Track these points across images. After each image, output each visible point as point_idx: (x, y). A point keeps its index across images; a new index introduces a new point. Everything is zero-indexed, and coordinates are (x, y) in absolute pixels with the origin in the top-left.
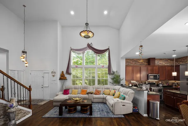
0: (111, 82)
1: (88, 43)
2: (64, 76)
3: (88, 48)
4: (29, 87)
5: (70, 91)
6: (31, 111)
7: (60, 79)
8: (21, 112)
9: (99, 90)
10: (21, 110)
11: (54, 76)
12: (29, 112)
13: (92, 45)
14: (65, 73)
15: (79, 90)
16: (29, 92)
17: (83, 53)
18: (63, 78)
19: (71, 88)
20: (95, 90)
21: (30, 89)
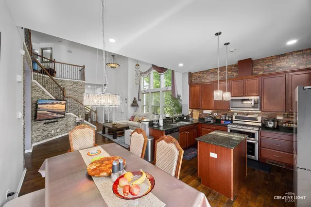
3: (153, 69)
4: (95, 111)
5: (135, 118)
6: (96, 127)
11: (126, 102)
16: (95, 113)
17: (149, 75)
18: (135, 104)
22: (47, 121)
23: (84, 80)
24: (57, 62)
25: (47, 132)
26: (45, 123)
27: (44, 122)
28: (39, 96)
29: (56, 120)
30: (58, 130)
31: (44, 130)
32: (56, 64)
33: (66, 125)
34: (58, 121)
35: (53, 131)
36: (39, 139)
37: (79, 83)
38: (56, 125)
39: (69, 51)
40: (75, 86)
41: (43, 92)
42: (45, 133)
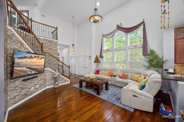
0: (145, 66)
1: (117, 25)
2: (98, 59)
3: (118, 30)
4: (68, 66)
5: (100, 72)
6: (69, 80)
7: (95, 62)
8: (63, 79)
9: (127, 74)
10: (63, 78)
11: (90, 59)
12: (68, 81)
13: (122, 25)
14: (99, 56)
15: (108, 71)
16: (69, 68)
17: (113, 36)
18: (97, 61)
19: (101, 69)
20: (122, 73)
21: (69, 67)
22: (26, 78)
23: (57, 39)
24: (34, 21)
25: (26, 90)
26: (24, 80)
27: (23, 78)
28: (17, 48)
29: (35, 76)
30: (38, 86)
31: (22, 89)
32: (33, 22)
33: (45, 80)
34: (37, 77)
35: (32, 87)
36: (16, 100)
37: (53, 42)
38: (35, 81)
39: (43, 15)
40: (50, 44)
41: (22, 44)
42: (24, 92)
